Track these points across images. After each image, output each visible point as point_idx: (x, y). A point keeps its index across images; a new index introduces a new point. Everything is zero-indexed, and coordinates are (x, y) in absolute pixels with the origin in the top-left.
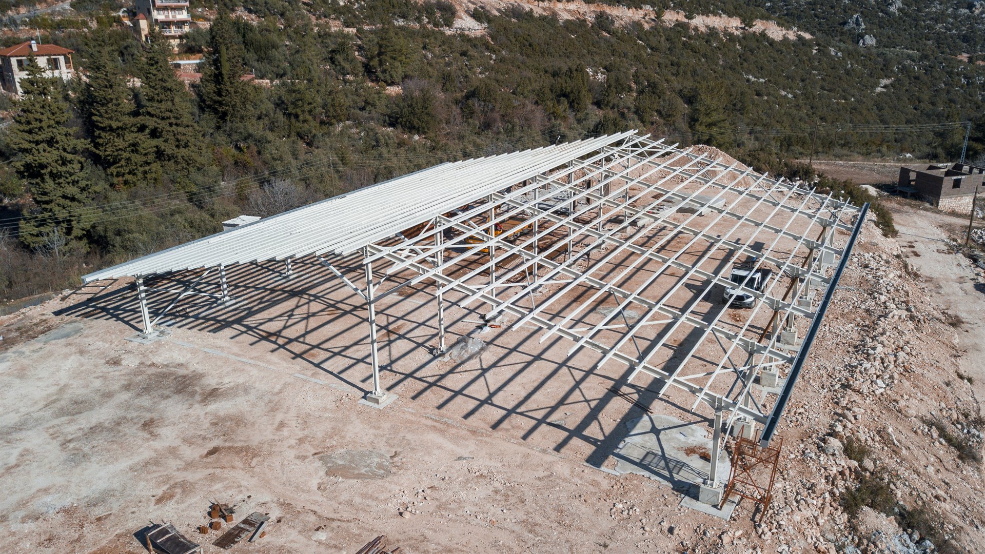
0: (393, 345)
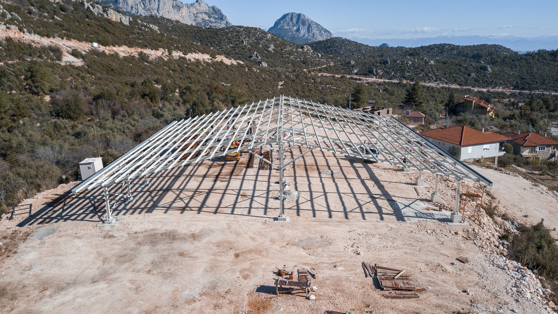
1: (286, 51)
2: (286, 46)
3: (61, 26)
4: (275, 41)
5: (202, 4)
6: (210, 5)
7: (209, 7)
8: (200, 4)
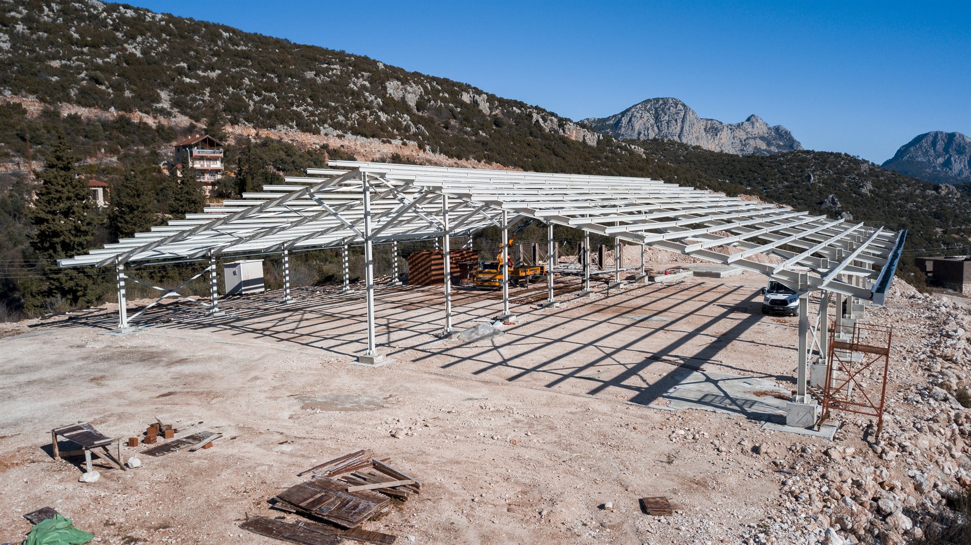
0: (391, 334)
1: (897, 195)
2: (900, 185)
3: (483, 144)
4: (877, 177)
5: (758, 124)
6: (771, 125)
7: (769, 129)
8: (753, 123)
